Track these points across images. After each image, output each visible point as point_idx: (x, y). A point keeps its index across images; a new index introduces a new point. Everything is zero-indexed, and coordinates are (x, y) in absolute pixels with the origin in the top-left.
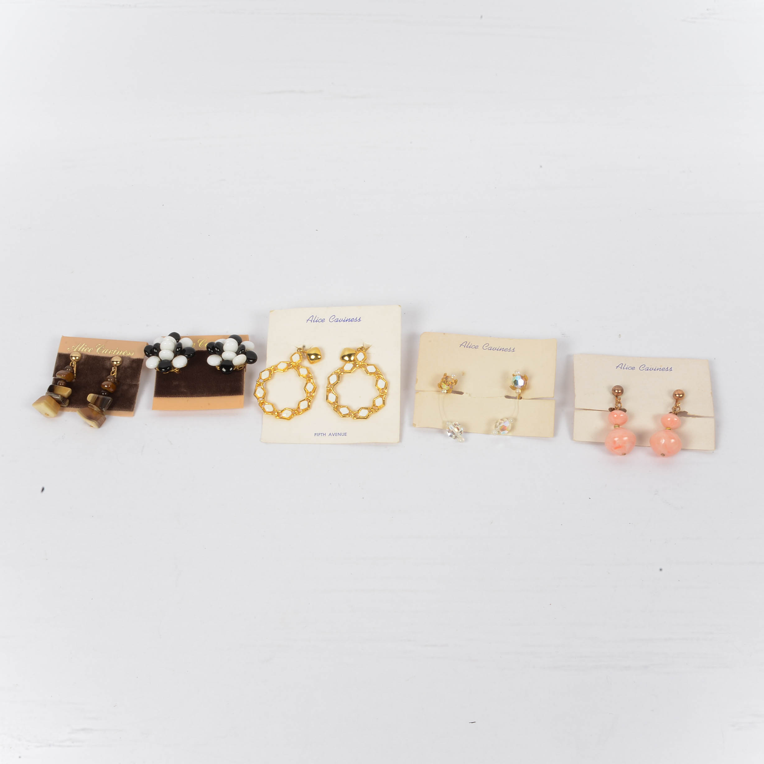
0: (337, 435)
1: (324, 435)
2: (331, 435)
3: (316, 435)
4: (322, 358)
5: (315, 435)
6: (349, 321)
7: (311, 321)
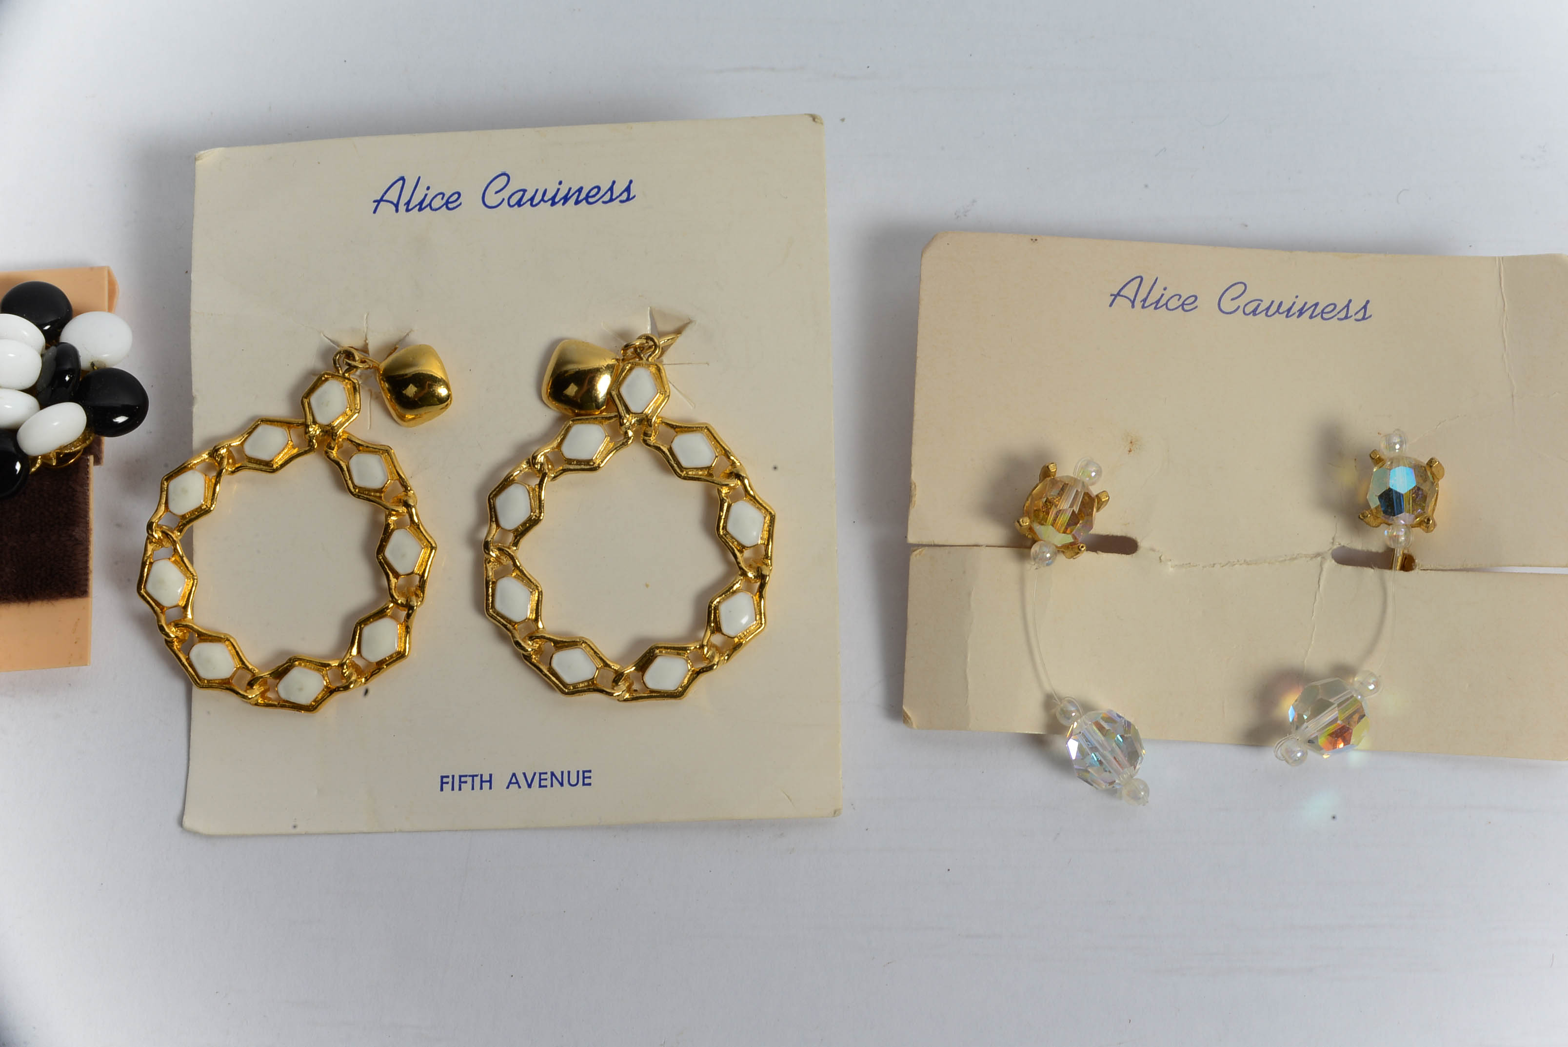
0: (548, 783)
1: (486, 785)
2: (517, 783)
3: (448, 787)
4: (453, 396)
5: (442, 783)
6: (577, 202)
7: (397, 206)
